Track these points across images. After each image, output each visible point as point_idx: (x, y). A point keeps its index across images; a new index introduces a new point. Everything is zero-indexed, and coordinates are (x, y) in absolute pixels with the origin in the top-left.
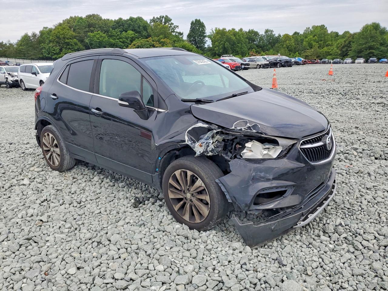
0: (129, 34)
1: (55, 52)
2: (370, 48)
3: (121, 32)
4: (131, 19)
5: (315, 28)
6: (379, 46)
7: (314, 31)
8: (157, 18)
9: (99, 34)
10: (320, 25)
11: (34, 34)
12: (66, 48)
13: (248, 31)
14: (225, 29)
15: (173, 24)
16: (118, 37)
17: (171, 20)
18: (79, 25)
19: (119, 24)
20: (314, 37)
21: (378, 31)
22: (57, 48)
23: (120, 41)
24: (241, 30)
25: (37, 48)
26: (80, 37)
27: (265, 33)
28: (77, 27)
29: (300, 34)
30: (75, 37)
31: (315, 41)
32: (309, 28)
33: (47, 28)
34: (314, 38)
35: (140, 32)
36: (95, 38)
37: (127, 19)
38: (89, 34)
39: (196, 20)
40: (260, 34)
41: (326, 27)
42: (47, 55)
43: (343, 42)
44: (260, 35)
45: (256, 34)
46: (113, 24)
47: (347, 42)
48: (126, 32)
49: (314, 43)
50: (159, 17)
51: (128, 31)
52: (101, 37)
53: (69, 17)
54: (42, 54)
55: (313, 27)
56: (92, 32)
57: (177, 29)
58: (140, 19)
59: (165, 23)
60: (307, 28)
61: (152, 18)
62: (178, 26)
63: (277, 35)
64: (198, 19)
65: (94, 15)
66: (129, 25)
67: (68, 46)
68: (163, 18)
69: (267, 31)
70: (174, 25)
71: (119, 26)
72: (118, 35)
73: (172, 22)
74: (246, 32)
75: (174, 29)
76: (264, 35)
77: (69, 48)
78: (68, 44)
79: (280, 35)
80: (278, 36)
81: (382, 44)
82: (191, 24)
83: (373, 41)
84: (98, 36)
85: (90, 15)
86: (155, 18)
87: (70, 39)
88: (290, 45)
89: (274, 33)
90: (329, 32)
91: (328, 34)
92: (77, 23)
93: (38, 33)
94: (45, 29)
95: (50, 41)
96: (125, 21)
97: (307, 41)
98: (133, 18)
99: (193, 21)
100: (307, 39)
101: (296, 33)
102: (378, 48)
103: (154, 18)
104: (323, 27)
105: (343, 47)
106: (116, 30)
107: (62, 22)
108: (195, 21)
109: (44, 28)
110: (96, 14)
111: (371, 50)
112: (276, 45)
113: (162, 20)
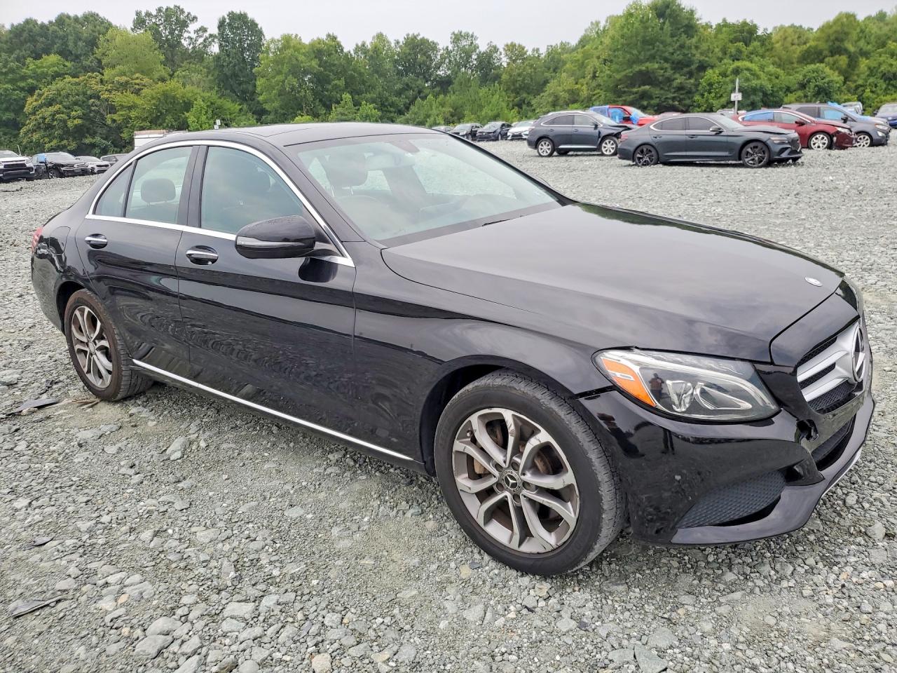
4: (62, 20)
16: (10, 76)
19: (22, 39)
23: (22, 89)
32: (598, 23)
39: (232, 16)
50: (154, 13)
69: (457, 38)
71: (22, 43)
72: (12, 71)
103: (138, 14)
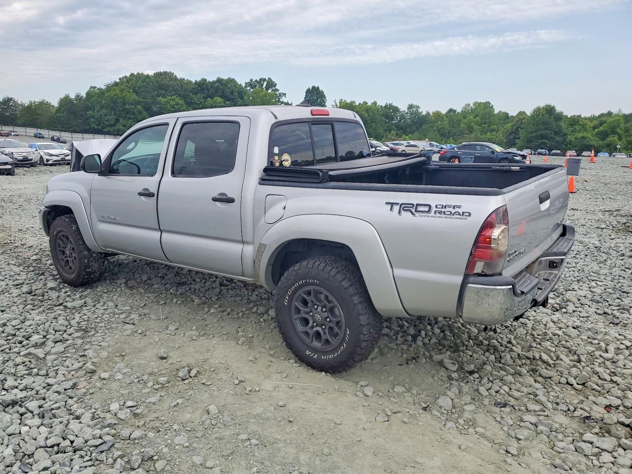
0: (217, 102)
1: (108, 123)
2: (542, 137)
3: (205, 98)
5: (478, 105)
6: (553, 135)
7: (476, 109)
8: (256, 81)
9: (174, 99)
10: (484, 102)
11: (78, 96)
12: (124, 118)
13: (383, 105)
14: (354, 102)
15: (278, 90)
17: (276, 84)
18: (144, 86)
20: (475, 117)
21: (552, 117)
22: (112, 118)
24: (375, 103)
25: (82, 116)
26: (146, 103)
27: (408, 109)
28: (142, 89)
29: (457, 111)
30: (138, 103)
31: (476, 123)
33: (95, 87)
34: (475, 120)
35: (233, 99)
36: (169, 105)
37: (213, 81)
38: (158, 99)
40: (401, 110)
41: (492, 105)
42: (96, 127)
43: (510, 128)
44: (401, 112)
45: (396, 109)
46: (192, 87)
47: (514, 128)
48: (212, 99)
49: (475, 127)
51: (215, 98)
52: (177, 104)
53: (130, 74)
54: (89, 125)
55: (475, 104)
56: (164, 96)
57: (283, 97)
58: (231, 81)
59: (267, 88)
60: (466, 104)
61: (248, 81)
62: (285, 94)
63: (424, 113)
64: (316, 86)
65: (165, 73)
66: (217, 89)
67: (128, 115)
68: (264, 81)
70: (279, 92)
73: (277, 87)
74: (381, 106)
75: (279, 98)
76: (406, 112)
77: (129, 118)
78: (128, 111)
79: (428, 113)
80: (426, 115)
81: (556, 133)
82: (307, 92)
83: (546, 129)
84: (172, 103)
85: (160, 72)
86: (254, 80)
87: (132, 104)
88: (442, 128)
89: (420, 110)
90: (496, 112)
91: (494, 115)
92: (142, 83)
93: (84, 95)
94: (92, 90)
95: (102, 107)
96: (211, 83)
97: (466, 123)
98: (222, 79)
99: (309, 88)
100: (466, 121)
101: (451, 110)
102: (552, 138)
104: (487, 105)
105: (511, 134)
106: (198, 95)
107: (118, 81)
108: (312, 89)
109: (91, 87)
110: (168, 71)
111: (543, 140)
112: (424, 127)
113: (263, 85)
